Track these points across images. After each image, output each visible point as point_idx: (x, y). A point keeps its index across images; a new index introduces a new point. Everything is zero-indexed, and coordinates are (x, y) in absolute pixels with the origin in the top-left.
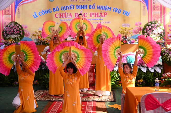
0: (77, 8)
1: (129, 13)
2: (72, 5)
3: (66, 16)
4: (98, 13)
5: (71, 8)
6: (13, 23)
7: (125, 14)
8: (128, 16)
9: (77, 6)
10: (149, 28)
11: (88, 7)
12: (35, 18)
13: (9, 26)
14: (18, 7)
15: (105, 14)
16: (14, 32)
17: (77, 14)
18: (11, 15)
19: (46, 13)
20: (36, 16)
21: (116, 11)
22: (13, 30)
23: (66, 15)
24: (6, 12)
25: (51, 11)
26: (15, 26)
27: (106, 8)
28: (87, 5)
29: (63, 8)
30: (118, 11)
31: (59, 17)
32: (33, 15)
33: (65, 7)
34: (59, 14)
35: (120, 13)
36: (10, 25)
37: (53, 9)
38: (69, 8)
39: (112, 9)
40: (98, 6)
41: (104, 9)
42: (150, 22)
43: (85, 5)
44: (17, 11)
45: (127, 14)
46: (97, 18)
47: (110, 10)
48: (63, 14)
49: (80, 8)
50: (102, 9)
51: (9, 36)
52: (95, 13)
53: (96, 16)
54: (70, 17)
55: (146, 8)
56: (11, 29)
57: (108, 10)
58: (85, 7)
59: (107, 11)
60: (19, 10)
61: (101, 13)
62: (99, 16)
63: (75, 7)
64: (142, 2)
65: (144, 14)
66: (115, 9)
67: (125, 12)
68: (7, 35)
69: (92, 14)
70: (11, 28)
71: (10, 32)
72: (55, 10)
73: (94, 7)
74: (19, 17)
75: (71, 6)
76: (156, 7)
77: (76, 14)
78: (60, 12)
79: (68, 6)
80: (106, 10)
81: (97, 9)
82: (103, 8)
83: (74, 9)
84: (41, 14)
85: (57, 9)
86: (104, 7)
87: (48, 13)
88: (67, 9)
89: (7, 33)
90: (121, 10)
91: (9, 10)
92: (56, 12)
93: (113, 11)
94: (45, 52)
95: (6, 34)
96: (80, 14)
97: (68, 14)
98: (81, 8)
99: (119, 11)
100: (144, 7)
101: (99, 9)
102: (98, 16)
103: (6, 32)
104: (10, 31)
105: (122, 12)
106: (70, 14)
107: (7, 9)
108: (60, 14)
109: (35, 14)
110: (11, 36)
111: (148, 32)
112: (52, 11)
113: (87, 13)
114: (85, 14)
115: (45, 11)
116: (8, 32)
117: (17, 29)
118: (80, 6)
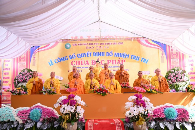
0: (94, 56)
1: (148, 60)
2: (89, 53)
3: (83, 64)
4: (115, 61)
5: (88, 55)
6: (26, 70)
7: (143, 62)
8: (146, 63)
9: (94, 53)
10: (173, 75)
11: (105, 54)
12: (50, 65)
13: (22, 74)
14: (33, 55)
15: (123, 61)
16: (26, 79)
17: (94, 62)
18: (26, 63)
19: (62, 61)
20: (52, 63)
21: (134, 58)
22: (26, 78)
23: (83, 62)
24: (21, 59)
25: (67, 59)
26: (28, 74)
27: (124, 55)
28: (104, 53)
29: (80, 56)
30: (136, 58)
31: (75, 64)
32: (49, 63)
33: (81, 54)
34: (75, 62)
35: (138, 60)
36: (23, 72)
37: (70, 56)
38: (85, 55)
39: (130, 56)
40: (115, 53)
41: (122, 57)
42: (173, 69)
43: (102, 53)
44: (32, 58)
45: (146, 62)
46: (114, 65)
47: (128, 58)
48: (79, 61)
49: (97, 56)
50: (120, 57)
51: (20, 84)
52: (113, 61)
53: (114, 63)
54: (87, 64)
55: (164, 55)
56: (23, 77)
57: (126, 57)
58: (102, 54)
59: (124, 59)
60: (34, 57)
61: (119, 61)
62: (117, 63)
63: (92, 54)
64: (160, 49)
65: (163, 61)
66: (133, 57)
67: (143, 60)
68: (19, 82)
69: (109, 61)
70: (24, 75)
71: (22, 80)
72: (71, 58)
73: (111, 54)
74: (34, 65)
75: (87, 53)
76: (175, 54)
77: (92, 61)
78: (77, 59)
79: (84, 54)
80: (123, 57)
81: (115, 56)
82: (120, 55)
83: (90, 56)
84: (56, 61)
85: (74, 56)
86: (122, 54)
87: (64, 60)
88: (83, 56)
89: (19, 81)
90: (139, 57)
91: (24, 57)
92: (73, 59)
93: (131, 58)
94: (59, 104)
95: (17, 82)
96: (98, 61)
97: (84, 61)
98: (99, 56)
99: (138, 59)
100: (162, 54)
101: (117, 56)
102: (115, 64)
103: (18, 79)
104: (23, 78)
105: (140, 59)
106: (87, 61)
107: (22, 57)
108: (77, 61)
109: (51, 62)
110: (23, 84)
111: (172, 79)
112: (69, 58)
113: (104, 61)
114: (103, 62)
115: (61, 58)
116: (20, 79)
117: (30, 76)
118: (97, 53)
